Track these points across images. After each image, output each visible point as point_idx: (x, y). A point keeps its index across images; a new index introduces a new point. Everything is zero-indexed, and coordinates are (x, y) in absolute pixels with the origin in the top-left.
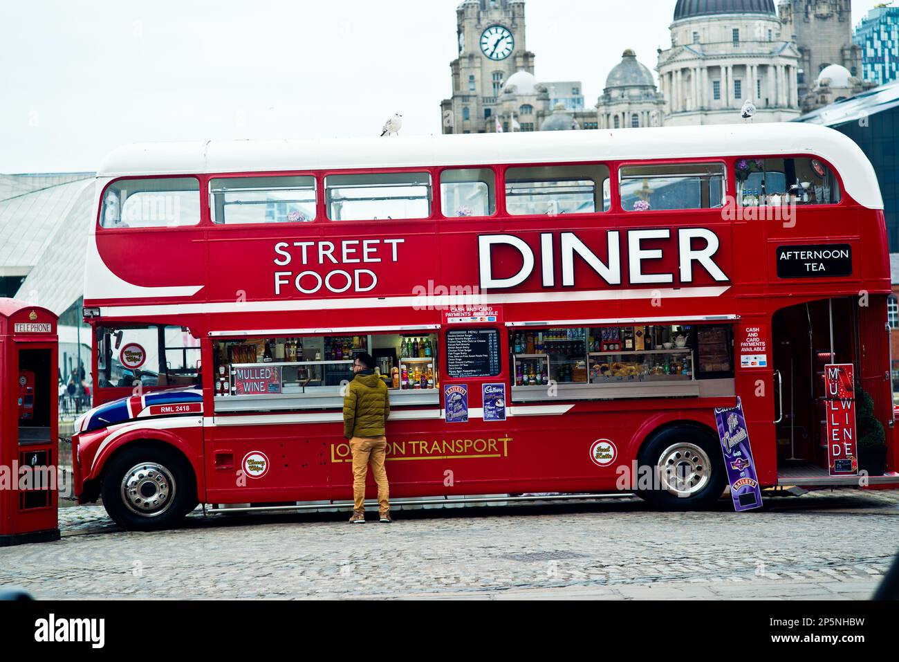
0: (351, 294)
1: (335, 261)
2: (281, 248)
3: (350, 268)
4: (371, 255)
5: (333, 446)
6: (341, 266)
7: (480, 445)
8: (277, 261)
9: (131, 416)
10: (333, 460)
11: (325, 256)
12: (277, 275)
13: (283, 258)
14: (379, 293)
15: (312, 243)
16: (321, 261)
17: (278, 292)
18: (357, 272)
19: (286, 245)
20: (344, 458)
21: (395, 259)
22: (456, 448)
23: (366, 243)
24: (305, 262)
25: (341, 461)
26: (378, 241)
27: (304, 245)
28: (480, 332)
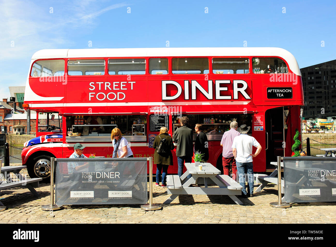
0: (116, 101)
1: (110, 89)
2: (92, 84)
3: (116, 92)
4: (123, 87)
5: (108, 155)
6: (113, 91)
8: (90, 89)
9: (41, 142)
11: (107, 87)
12: (90, 94)
13: (92, 88)
14: (126, 101)
15: (103, 83)
16: (106, 89)
17: (90, 100)
18: (118, 93)
19: (93, 83)
21: (132, 89)
23: (122, 83)
24: (100, 89)
26: (126, 82)
27: (100, 83)
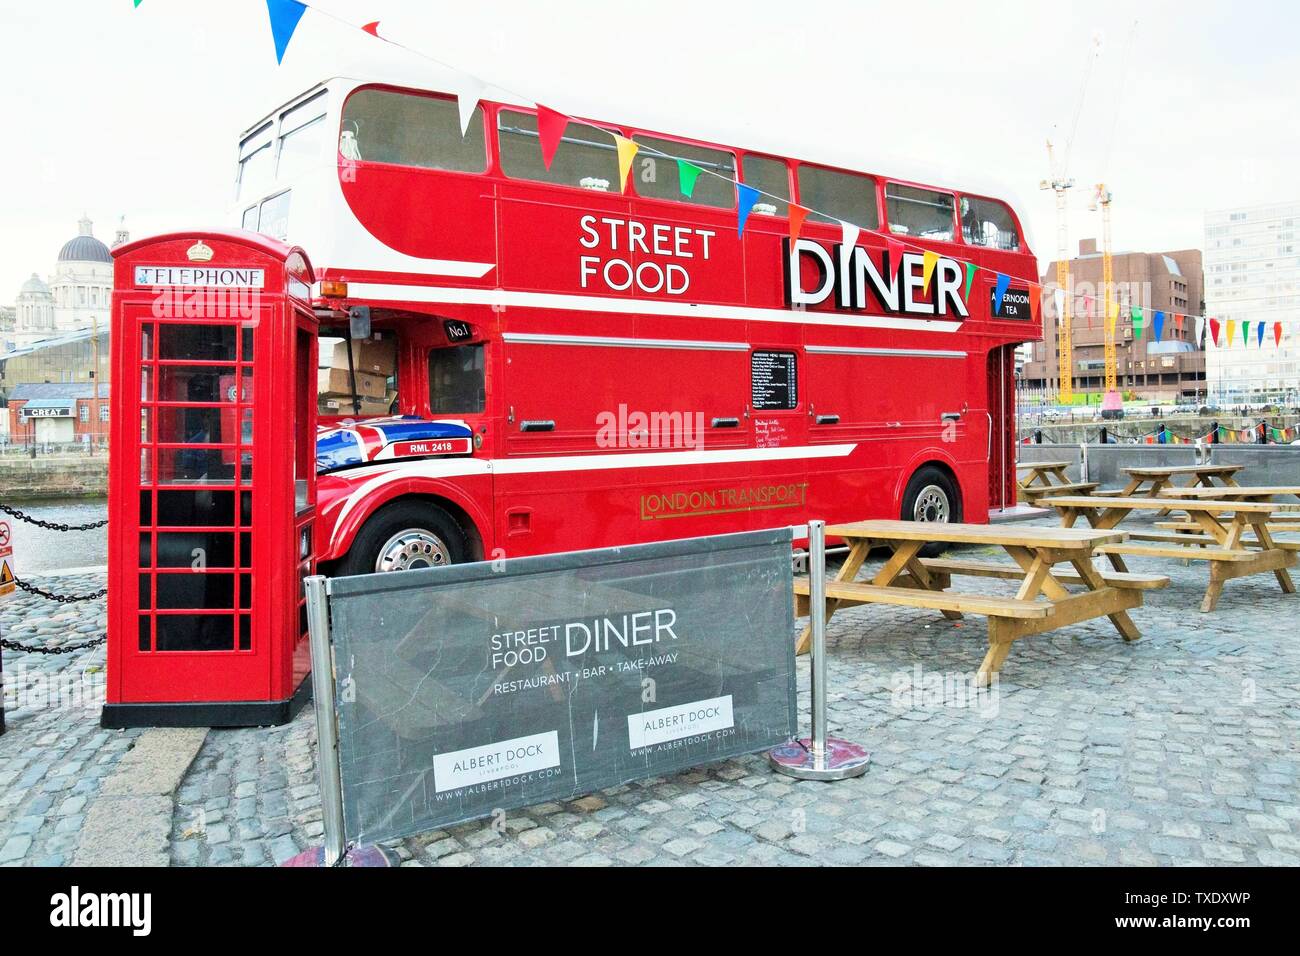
0: (662, 296)
1: (646, 250)
2: (589, 223)
3: (663, 261)
4: (683, 248)
5: (643, 498)
6: (652, 257)
7: (782, 492)
8: (583, 240)
10: (644, 518)
11: (636, 241)
12: (584, 260)
13: (590, 238)
14: (689, 298)
15: (622, 223)
16: (632, 248)
17: (584, 284)
18: (669, 267)
19: (593, 220)
20: (654, 514)
21: (706, 256)
22: (762, 497)
23: (678, 230)
24: (614, 246)
25: (652, 517)
26: (689, 231)
27: (614, 223)
28: (781, 356)
